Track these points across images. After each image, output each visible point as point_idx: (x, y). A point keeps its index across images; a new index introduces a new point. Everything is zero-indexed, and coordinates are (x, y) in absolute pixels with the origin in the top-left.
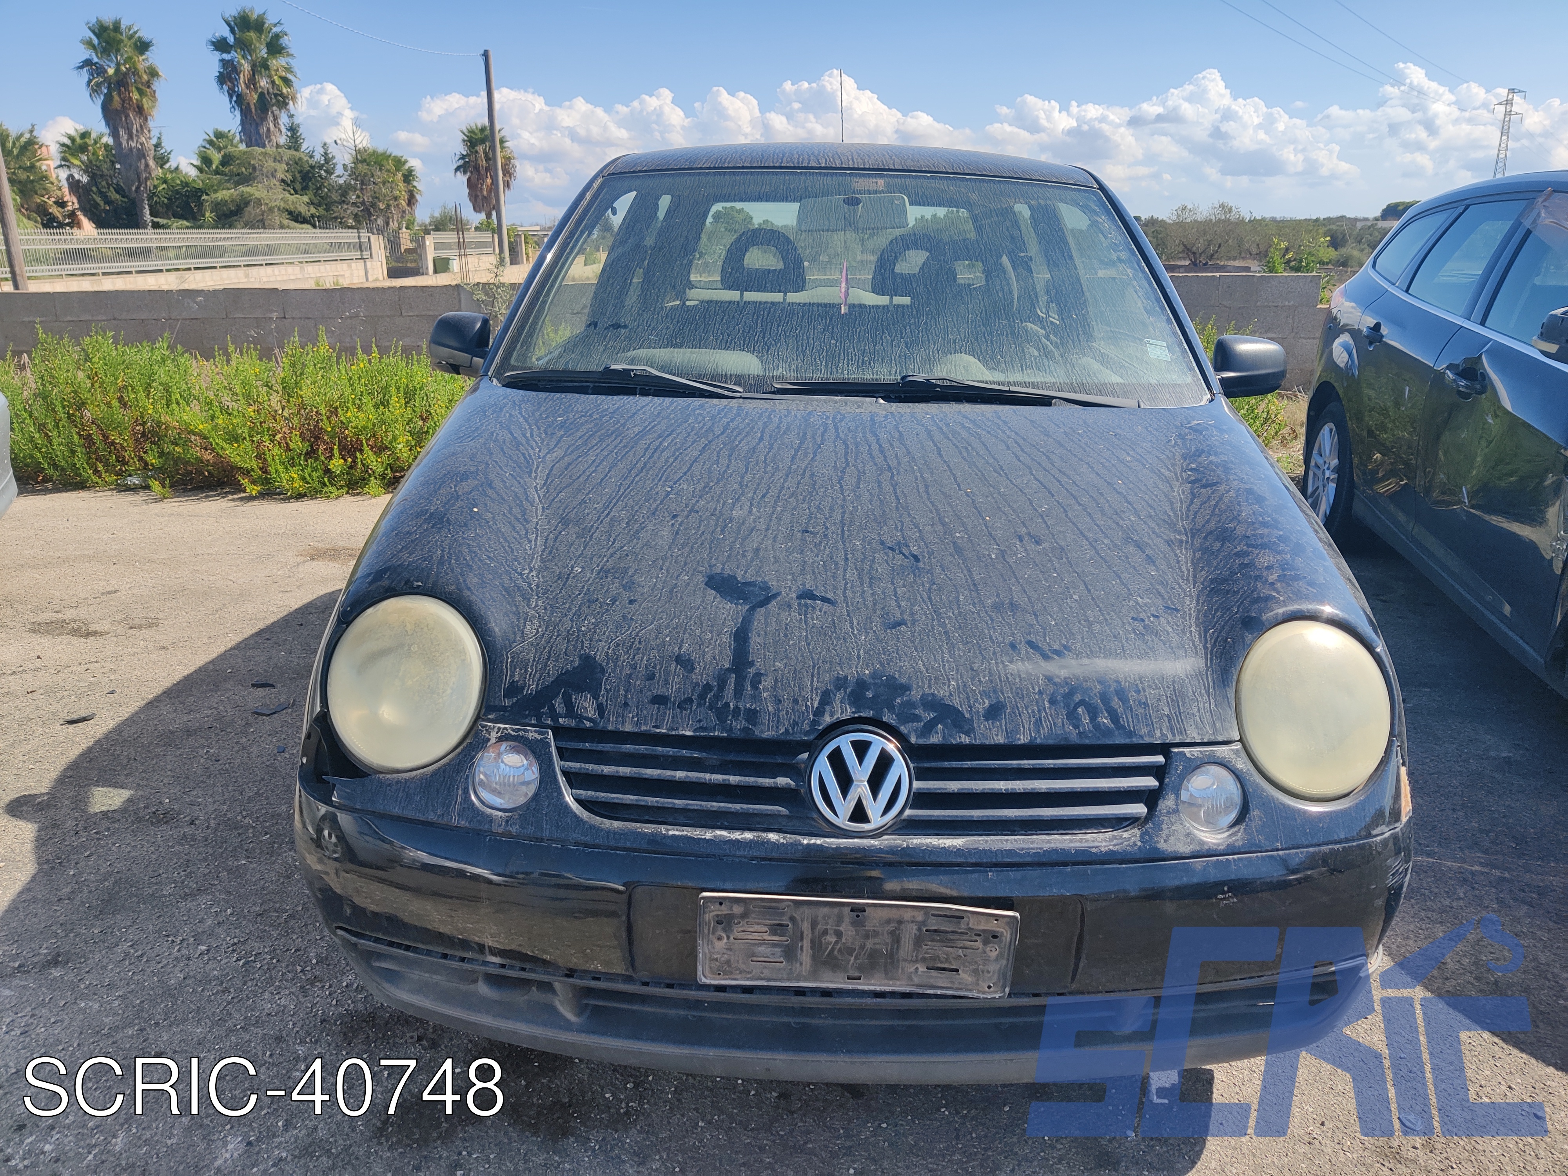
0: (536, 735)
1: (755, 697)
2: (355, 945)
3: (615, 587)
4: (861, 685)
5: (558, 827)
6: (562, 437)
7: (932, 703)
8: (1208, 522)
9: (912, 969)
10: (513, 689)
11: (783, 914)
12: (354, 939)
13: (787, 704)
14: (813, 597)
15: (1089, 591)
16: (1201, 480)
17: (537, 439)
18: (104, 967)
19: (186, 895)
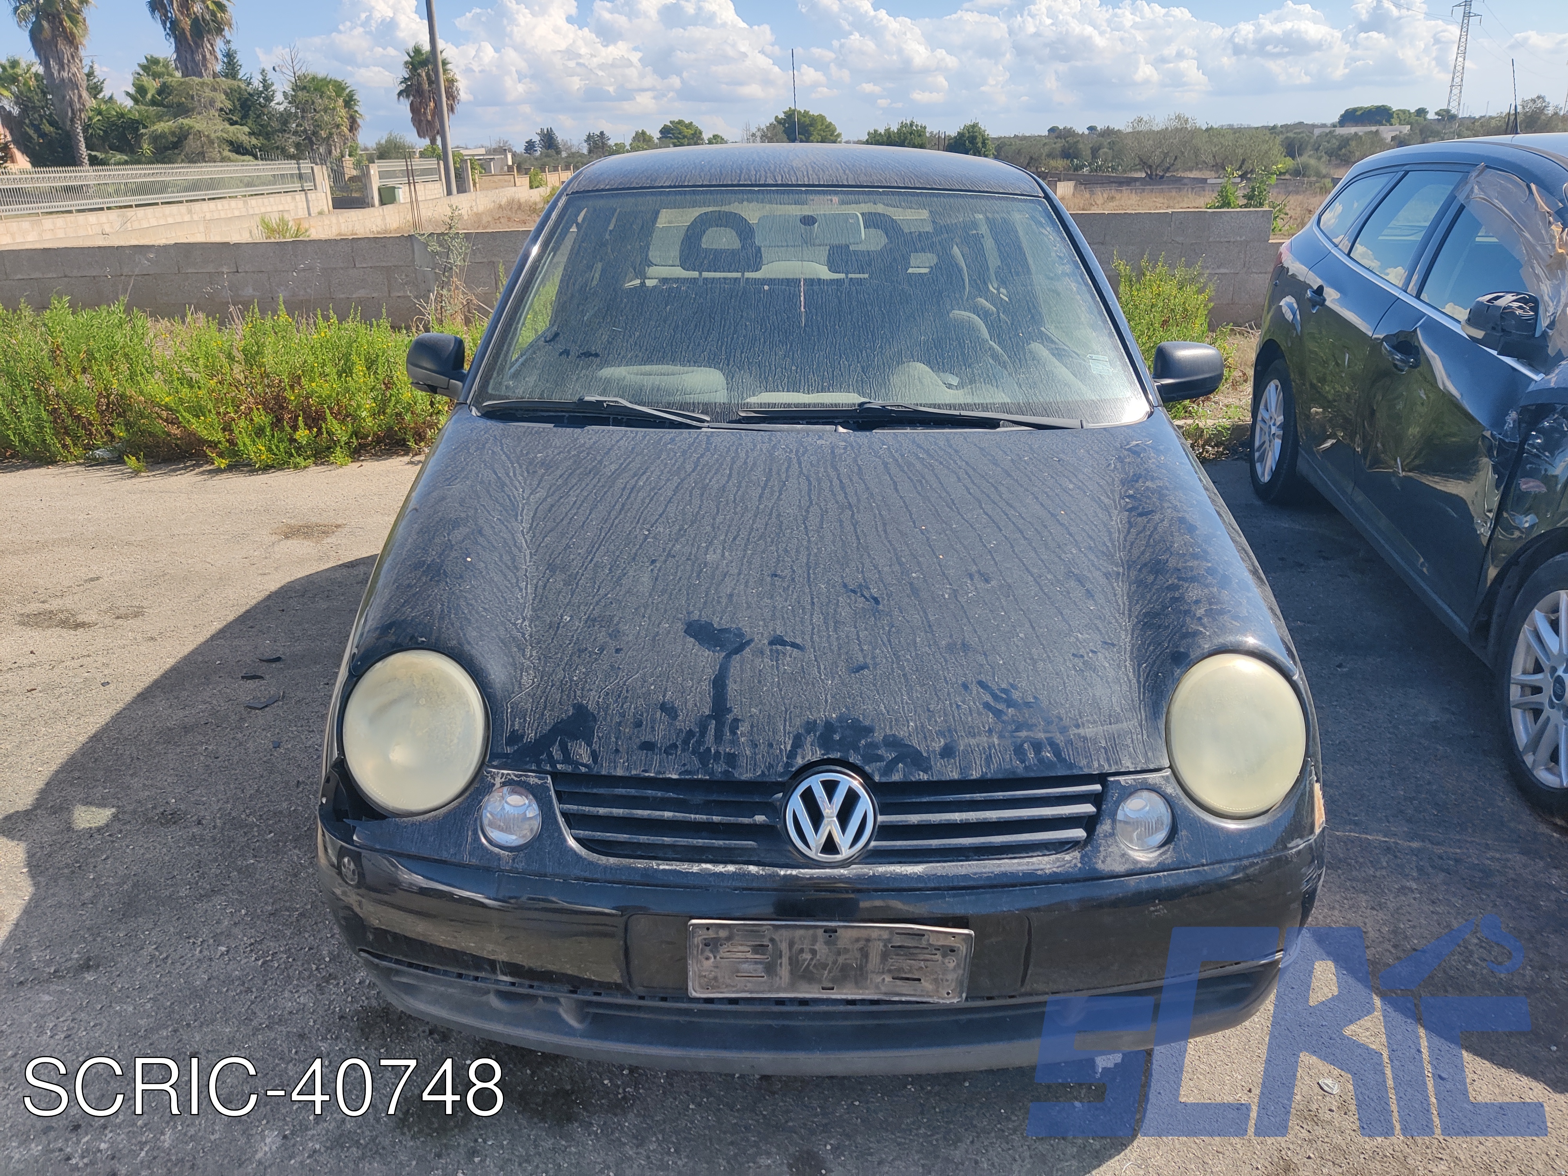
0: (537, 780)
1: (734, 742)
2: (377, 965)
3: (602, 637)
4: (829, 727)
5: (560, 864)
6: (543, 475)
7: (892, 742)
8: (1143, 553)
9: (879, 980)
10: (514, 738)
11: (764, 936)
12: (376, 961)
13: (763, 748)
14: (783, 643)
15: (1034, 628)
16: (1137, 508)
17: (520, 478)
18: (133, 971)
19: (201, 896)
